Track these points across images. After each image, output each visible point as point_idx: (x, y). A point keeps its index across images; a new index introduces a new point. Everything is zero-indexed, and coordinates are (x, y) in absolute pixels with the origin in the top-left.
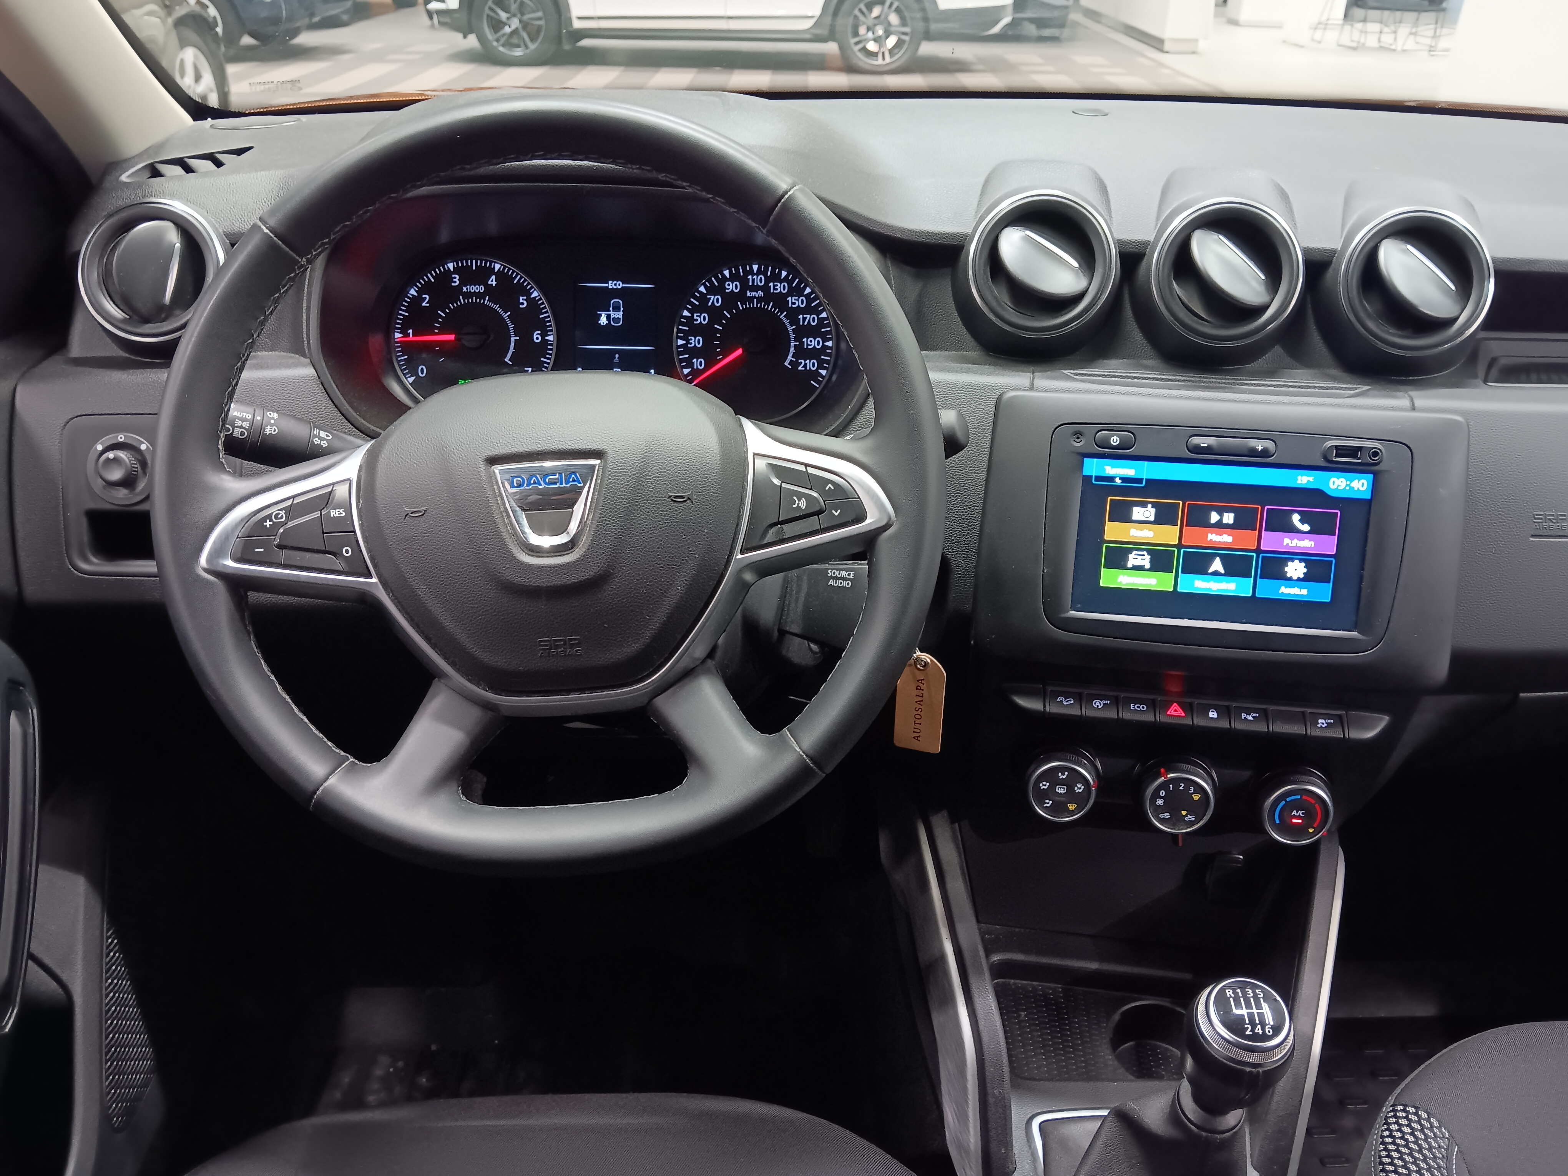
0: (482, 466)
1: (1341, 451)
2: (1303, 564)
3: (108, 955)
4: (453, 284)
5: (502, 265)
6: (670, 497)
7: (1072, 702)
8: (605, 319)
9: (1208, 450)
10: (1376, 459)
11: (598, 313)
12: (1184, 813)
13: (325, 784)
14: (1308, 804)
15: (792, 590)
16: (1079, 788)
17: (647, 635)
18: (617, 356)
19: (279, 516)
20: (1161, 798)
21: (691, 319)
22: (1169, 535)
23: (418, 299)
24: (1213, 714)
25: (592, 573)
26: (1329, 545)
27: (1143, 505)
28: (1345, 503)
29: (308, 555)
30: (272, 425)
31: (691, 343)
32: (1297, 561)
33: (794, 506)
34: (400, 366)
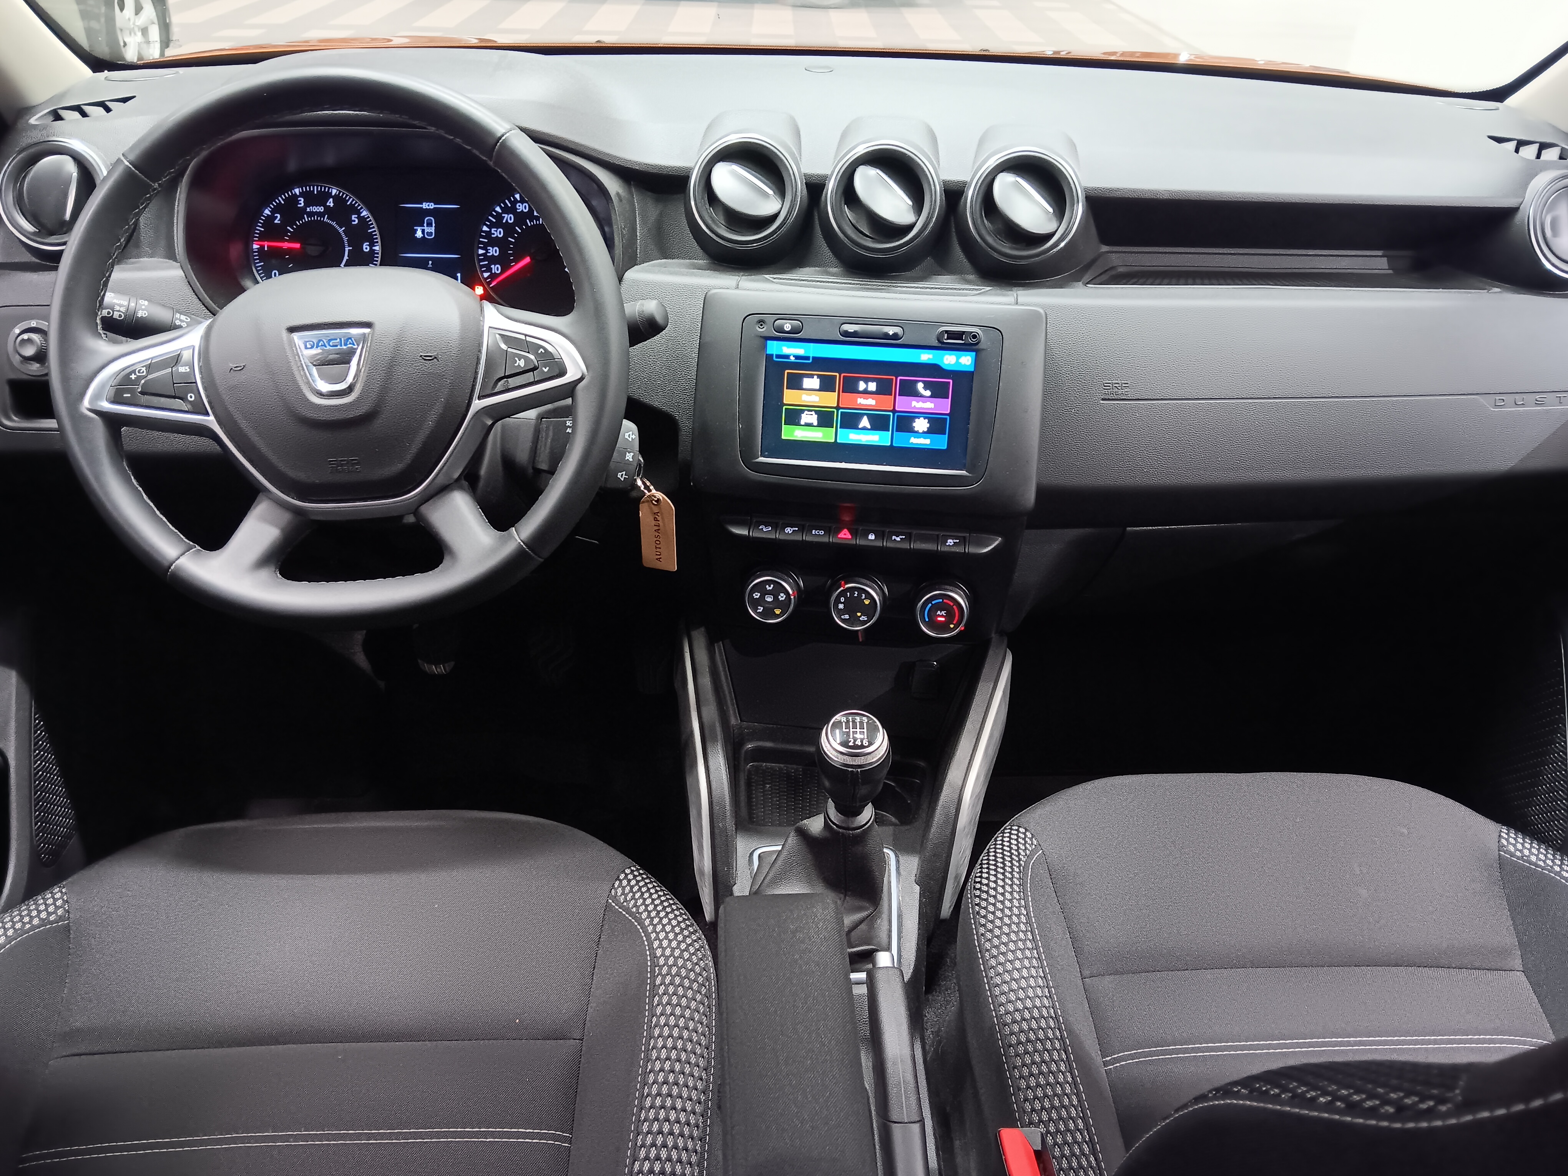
0: (285, 334)
1: (952, 335)
2: (927, 420)
3: (35, 732)
4: (299, 206)
5: (338, 190)
6: (421, 356)
7: (770, 529)
8: (421, 233)
9: (855, 334)
10: (974, 340)
11: (415, 228)
12: (859, 614)
13: (177, 562)
14: (951, 607)
15: (542, 437)
16: (782, 597)
17: (408, 458)
18: (430, 262)
19: (141, 371)
20: (842, 603)
21: (489, 234)
22: (829, 399)
23: (271, 218)
24: (872, 537)
25: (364, 411)
26: (944, 406)
27: (812, 376)
28: (957, 375)
29: (163, 399)
30: (143, 310)
31: (490, 253)
32: (922, 419)
33: (516, 365)
34: (258, 271)
